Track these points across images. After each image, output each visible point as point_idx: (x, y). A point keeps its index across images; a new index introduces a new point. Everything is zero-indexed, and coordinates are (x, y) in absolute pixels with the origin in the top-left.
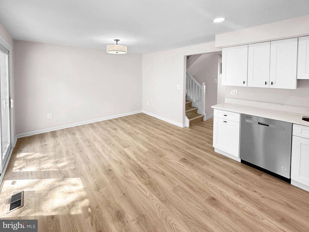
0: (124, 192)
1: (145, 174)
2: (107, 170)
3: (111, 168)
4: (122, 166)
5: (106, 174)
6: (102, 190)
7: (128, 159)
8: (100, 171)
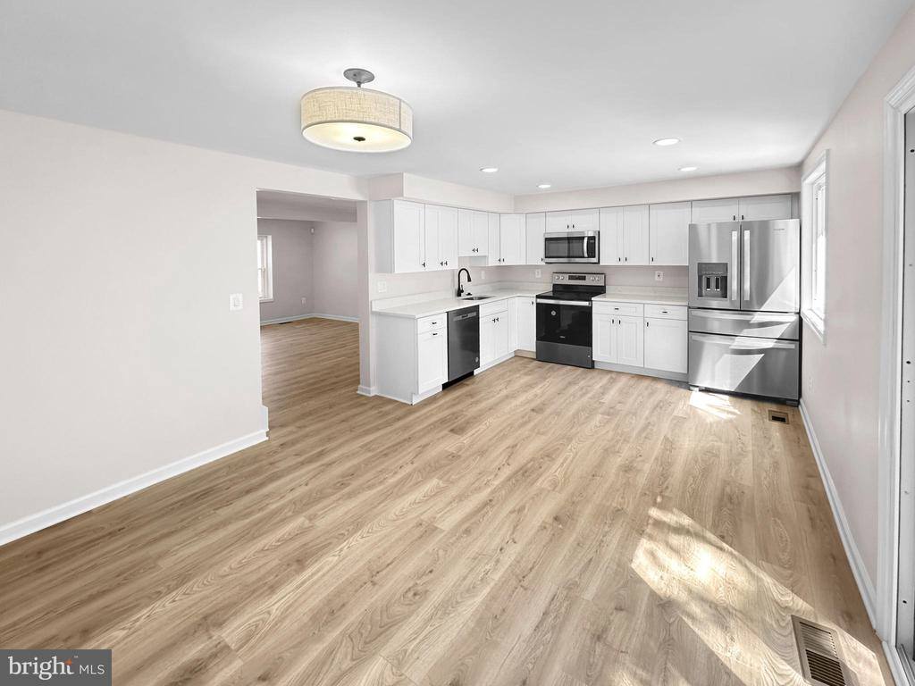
0: (590, 477)
1: (529, 465)
2: (560, 526)
3: (550, 520)
4: (527, 505)
5: (573, 519)
6: (614, 505)
7: (493, 503)
8: (574, 536)
